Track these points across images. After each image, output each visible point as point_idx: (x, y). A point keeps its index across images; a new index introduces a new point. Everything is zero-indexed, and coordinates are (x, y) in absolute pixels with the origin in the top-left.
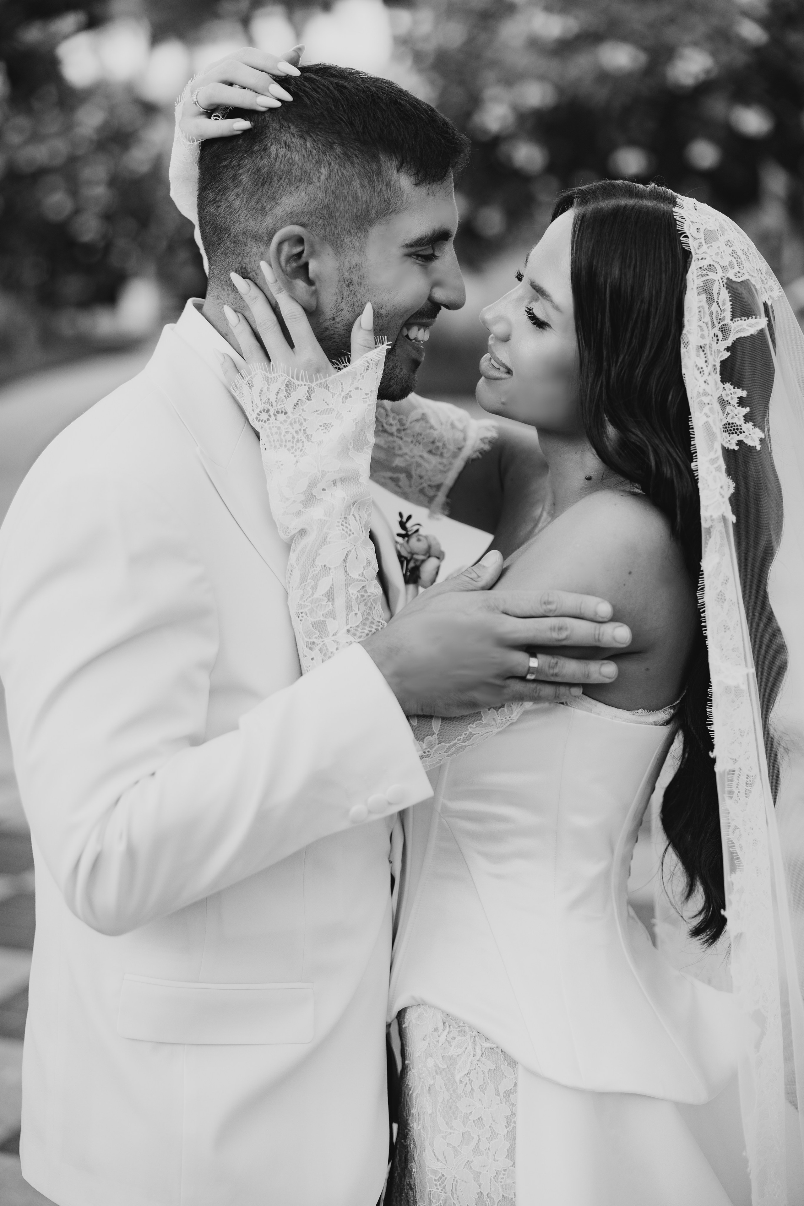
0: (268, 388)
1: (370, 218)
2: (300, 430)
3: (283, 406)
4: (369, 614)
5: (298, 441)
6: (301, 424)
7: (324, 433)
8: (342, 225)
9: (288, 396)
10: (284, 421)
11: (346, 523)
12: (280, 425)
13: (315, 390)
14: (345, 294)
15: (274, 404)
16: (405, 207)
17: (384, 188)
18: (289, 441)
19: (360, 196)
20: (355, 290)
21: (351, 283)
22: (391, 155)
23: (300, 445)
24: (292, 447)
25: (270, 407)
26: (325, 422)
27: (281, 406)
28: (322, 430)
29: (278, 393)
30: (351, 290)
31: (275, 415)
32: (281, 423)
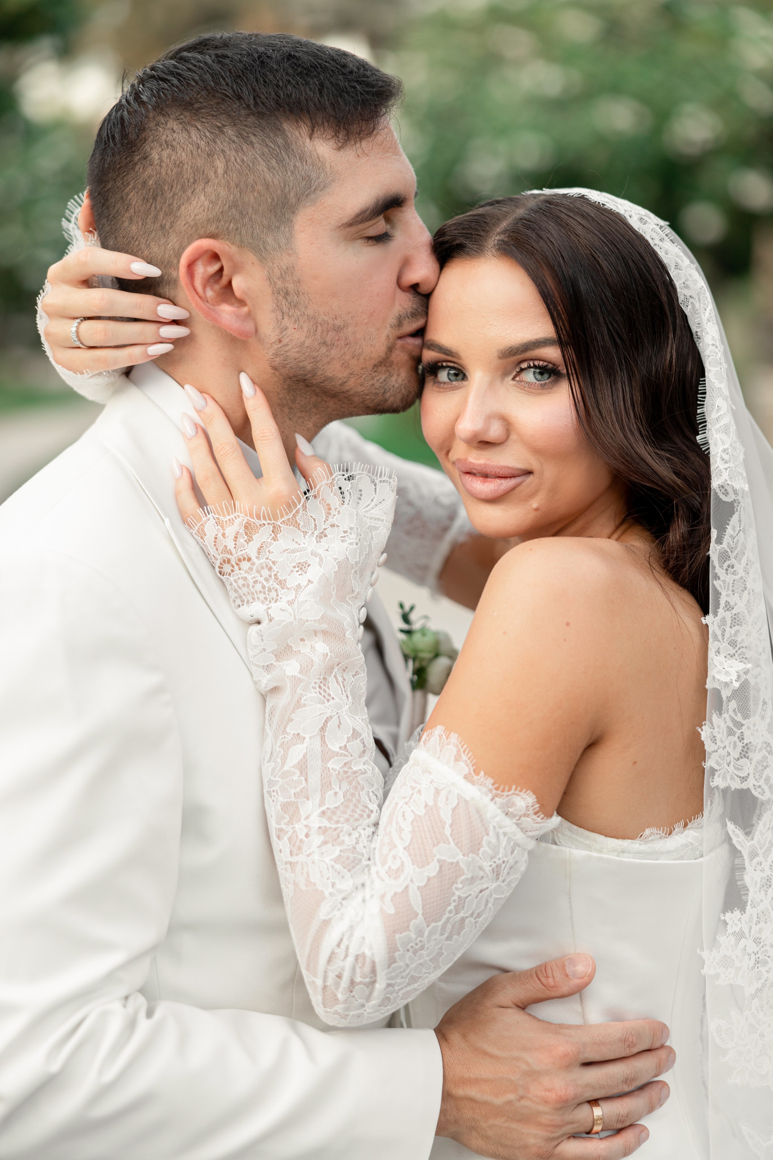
0: (224, 535)
1: (290, 204)
2: (270, 576)
3: (244, 552)
4: (353, 795)
5: (270, 590)
6: (270, 569)
7: (299, 575)
8: (260, 222)
9: (250, 541)
10: (249, 569)
11: (324, 685)
12: (246, 575)
13: (282, 529)
14: (284, 308)
15: (234, 551)
16: (331, 179)
17: (299, 164)
18: (260, 592)
19: (270, 180)
20: (295, 302)
21: (287, 293)
22: (297, 122)
23: (273, 594)
24: (266, 598)
25: (229, 556)
26: (298, 561)
27: (242, 553)
28: (297, 571)
29: (236, 537)
30: (289, 302)
31: (237, 564)
32: (246, 572)
